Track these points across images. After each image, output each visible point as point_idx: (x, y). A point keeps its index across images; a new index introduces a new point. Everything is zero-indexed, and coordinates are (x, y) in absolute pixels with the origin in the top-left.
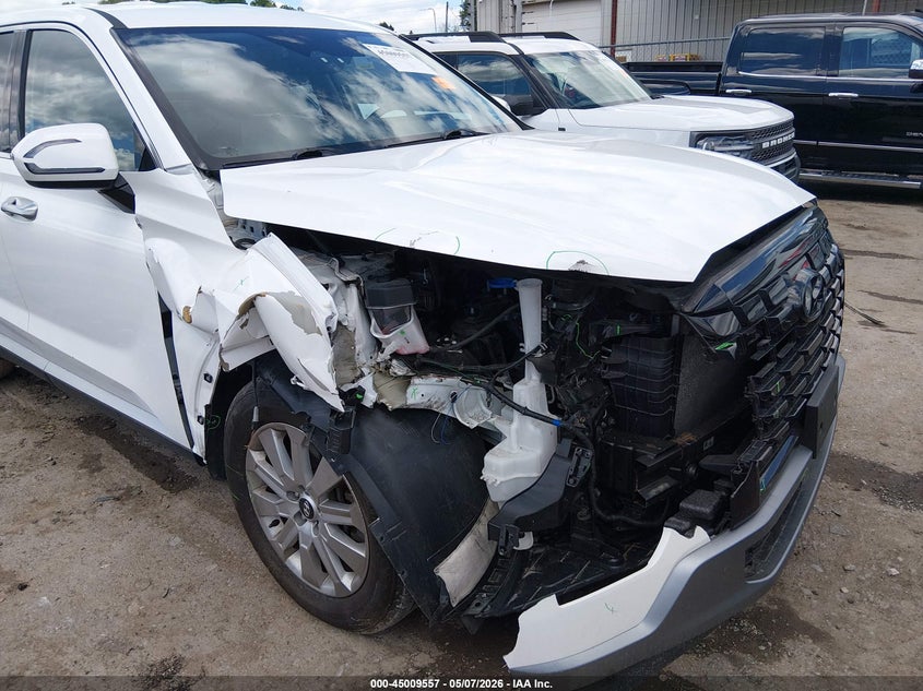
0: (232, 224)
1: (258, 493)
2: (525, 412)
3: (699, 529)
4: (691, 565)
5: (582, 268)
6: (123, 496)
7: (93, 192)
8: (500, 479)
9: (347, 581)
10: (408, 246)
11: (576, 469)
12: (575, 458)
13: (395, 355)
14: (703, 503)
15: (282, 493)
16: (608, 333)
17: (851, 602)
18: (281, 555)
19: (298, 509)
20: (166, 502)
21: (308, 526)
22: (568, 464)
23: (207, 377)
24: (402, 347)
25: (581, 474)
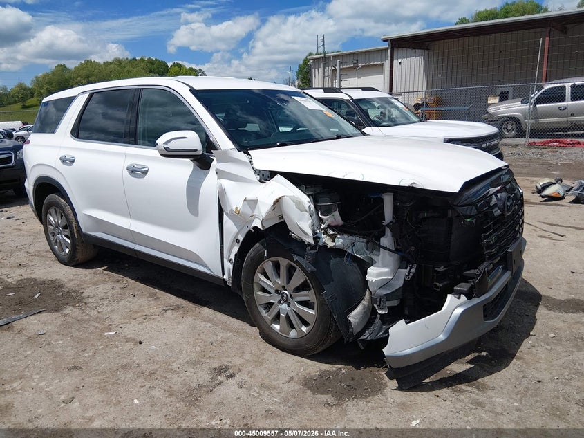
0: (258, 172)
1: (260, 293)
2: (386, 249)
3: (462, 296)
4: (459, 311)
5: (414, 186)
6: (175, 308)
7: (188, 160)
8: (375, 279)
9: (304, 329)
10: (342, 177)
11: (409, 273)
12: (409, 268)
13: (329, 226)
14: (464, 287)
15: (273, 291)
16: (421, 216)
17: (534, 347)
18: (269, 322)
19: (280, 298)
20: (197, 311)
21: (284, 306)
22: (406, 270)
23: (237, 241)
24: (333, 222)
25: (411, 274)
